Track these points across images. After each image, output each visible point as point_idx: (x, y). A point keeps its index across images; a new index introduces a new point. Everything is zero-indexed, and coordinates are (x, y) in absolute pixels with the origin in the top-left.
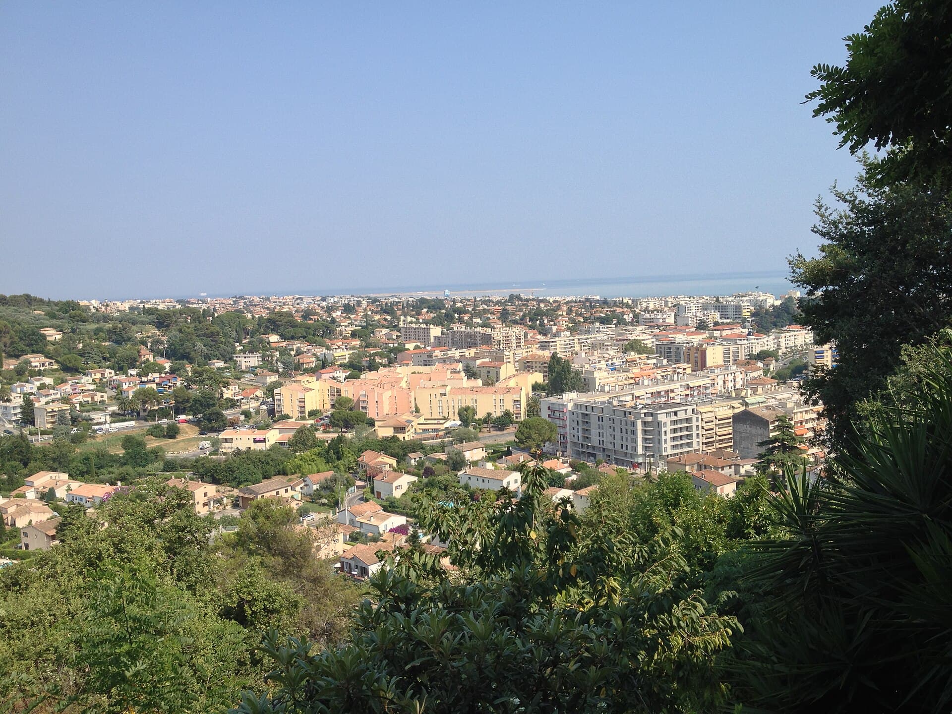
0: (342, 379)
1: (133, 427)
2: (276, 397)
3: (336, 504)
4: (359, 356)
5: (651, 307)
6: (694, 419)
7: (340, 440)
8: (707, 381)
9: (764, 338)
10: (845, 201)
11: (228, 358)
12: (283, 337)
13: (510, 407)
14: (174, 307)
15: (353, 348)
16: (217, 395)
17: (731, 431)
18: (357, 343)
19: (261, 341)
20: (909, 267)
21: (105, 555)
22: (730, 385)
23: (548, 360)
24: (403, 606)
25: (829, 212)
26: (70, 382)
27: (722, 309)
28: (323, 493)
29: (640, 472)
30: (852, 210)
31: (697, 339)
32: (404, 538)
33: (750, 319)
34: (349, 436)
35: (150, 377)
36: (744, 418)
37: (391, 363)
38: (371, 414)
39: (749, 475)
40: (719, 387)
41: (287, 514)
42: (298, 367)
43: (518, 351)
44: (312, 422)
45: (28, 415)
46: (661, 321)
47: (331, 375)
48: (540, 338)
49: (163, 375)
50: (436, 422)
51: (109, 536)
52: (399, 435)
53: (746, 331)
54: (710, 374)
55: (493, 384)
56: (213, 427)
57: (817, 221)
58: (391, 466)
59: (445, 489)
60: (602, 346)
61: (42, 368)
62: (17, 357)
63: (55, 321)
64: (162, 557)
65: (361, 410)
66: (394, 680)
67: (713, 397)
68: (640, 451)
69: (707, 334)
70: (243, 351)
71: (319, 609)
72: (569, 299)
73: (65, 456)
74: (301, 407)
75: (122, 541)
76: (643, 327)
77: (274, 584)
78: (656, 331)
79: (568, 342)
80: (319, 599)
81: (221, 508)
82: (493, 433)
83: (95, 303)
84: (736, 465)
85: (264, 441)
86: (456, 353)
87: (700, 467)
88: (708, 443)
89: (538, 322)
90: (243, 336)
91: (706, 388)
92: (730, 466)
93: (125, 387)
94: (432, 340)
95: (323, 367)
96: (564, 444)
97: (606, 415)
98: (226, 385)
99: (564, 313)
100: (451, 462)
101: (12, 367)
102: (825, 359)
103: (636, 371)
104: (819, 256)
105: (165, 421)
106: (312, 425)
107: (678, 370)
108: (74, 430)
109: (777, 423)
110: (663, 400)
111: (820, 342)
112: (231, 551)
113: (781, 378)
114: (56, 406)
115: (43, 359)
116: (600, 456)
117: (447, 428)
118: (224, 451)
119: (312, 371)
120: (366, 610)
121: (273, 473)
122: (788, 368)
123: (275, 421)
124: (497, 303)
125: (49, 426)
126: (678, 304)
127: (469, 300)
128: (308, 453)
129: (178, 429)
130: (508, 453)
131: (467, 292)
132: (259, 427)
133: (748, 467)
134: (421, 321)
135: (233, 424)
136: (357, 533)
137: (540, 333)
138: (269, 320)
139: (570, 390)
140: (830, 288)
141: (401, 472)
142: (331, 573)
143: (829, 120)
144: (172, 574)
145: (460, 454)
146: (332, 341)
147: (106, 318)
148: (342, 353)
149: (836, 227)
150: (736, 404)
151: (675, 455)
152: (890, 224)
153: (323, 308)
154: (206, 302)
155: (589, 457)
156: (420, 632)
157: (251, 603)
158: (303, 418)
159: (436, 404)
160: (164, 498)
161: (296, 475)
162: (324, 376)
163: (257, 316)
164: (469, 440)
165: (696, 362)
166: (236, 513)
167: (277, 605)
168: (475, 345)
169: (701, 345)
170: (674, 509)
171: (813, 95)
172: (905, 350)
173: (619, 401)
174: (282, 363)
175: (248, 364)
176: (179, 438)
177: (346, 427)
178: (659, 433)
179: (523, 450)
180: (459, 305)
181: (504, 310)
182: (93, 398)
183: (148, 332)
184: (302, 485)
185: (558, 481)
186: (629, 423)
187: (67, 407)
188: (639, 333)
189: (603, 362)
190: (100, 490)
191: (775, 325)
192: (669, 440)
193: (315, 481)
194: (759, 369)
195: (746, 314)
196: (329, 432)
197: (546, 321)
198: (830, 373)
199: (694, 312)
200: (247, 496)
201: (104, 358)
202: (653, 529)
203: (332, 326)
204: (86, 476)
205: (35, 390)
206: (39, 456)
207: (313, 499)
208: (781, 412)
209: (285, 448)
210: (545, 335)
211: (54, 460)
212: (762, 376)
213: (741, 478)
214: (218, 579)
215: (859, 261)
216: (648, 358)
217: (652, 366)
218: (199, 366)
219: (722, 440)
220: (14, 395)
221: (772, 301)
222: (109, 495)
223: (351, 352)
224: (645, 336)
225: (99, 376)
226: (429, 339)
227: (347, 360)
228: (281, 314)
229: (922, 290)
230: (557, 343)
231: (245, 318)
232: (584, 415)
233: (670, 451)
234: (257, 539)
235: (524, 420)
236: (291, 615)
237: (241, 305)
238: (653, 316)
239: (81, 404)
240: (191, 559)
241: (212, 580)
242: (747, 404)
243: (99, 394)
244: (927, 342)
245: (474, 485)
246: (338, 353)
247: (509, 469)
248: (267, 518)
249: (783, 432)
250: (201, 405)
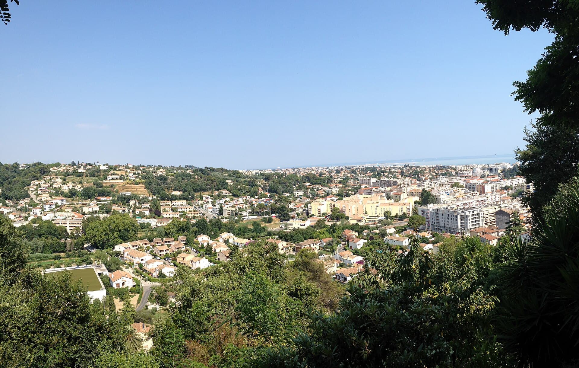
0: (335, 200)
1: (256, 218)
2: (309, 208)
3: (333, 251)
4: (342, 191)
5: (463, 169)
6: (480, 214)
7: (334, 225)
8: (485, 198)
9: (507, 181)
10: (535, 127)
11: (291, 192)
12: (311, 183)
13: (405, 211)
14: (271, 172)
15: (340, 188)
16: (287, 207)
17: (495, 218)
18: (341, 185)
19: (303, 185)
20: (560, 153)
21: (246, 267)
22: (494, 200)
23: (421, 191)
24: (360, 300)
25: (529, 132)
26: (235, 200)
27: (490, 169)
28: (328, 246)
29: (460, 236)
30: (538, 131)
31: (481, 181)
32: (362, 266)
33: (501, 173)
34: (338, 223)
35: (262, 199)
36: (500, 213)
37: (355, 193)
38: (347, 214)
39: (502, 236)
40: (490, 201)
41: (314, 255)
42: (317, 195)
43: (408, 188)
44: (323, 218)
45: (221, 212)
46: (467, 174)
47: (331, 199)
48: (418, 182)
49: (267, 199)
50: (374, 217)
51: (248, 260)
52: (359, 223)
53: (500, 178)
54: (486, 196)
55: (398, 201)
56: (285, 219)
57: (525, 135)
58: (356, 236)
59: (379, 245)
60: (443, 185)
61: (226, 195)
62: (218, 190)
63: (231, 178)
64: (267, 270)
65: (343, 213)
66: (356, 331)
67: (488, 205)
68: (459, 227)
69: (485, 180)
70: (296, 189)
71: (327, 295)
72: (430, 166)
73: (232, 227)
74: (319, 212)
75: (252, 262)
76: (460, 177)
77: (309, 284)
78: (465, 179)
79: (429, 184)
80: (327, 290)
81: (288, 251)
82: (399, 222)
83: (244, 171)
84: (497, 232)
85: (304, 225)
86: (382, 189)
87: (483, 233)
88: (486, 223)
89: (417, 176)
90: (297, 183)
91: (485, 201)
92: (495, 232)
93: (254, 203)
94: (372, 184)
95: (328, 195)
96: (428, 225)
97: (445, 213)
98: (290, 202)
99: (428, 172)
100: (381, 234)
101: (216, 194)
102: (530, 189)
103: (457, 195)
104: (526, 149)
105: (267, 216)
106: (323, 219)
107: (474, 194)
108: (236, 218)
109: (513, 215)
110: (468, 206)
111: (528, 182)
112: (292, 269)
113: (514, 196)
114: (230, 209)
115: (227, 191)
116: (444, 230)
117: (379, 220)
118: (289, 228)
119: (323, 197)
120: (345, 301)
121: (308, 238)
122: (516, 193)
123: (308, 217)
124: (399, 168)
125: (228, 216)
126: (473, 168)
127: (387, 167)
128: (322, 230)
129: (272, 219)
130: (405, 230)
131: (386, 164)
132: (303, 219)
133: (502, 233)
134: (367, 176)
135: (293, 218)
136: (342, 263)
137: (418, 180)
138: (306, 177)
139: (430, 203)
140: (531, 161)
141: (360, 238)
142: (332, 280)
143: (521, 102)
144: (270, 276)
145: (384, 230)
146: (331, 185)
147: (248, 177)
148: (335, 190)
149: (532, 138)
150: (496, 207)
151: (473, 228)
152: (553, 137)
153: (327, 172)
154: (282, 170)
155: (439, 230)
156: (366, 311)
157: (301, 290)
158: (320, 216)
159: (374, 210)
160: (267, 247)
161: (317, 239)
162: (328, 199)
163: (302, 176)
164: (388, 224)
165: (481, 191)
166: (294, 253)
167: (310, 292)
168: (390, 186)
169: (483, 184)
170: (472, 251)
171: (514, 93)
172: (560, 186)
173: (451, 207)
174: (311, 194)
175: (298, 194)
176: (273, 223)
177: (337, 220)
178: (467, 220)
179: (411, 228)
180: (383, 169)
181: (402, 171)
182: (243, 206)
183: (262, 182)
184: (320, 243)
185: (425, 241)
186: (455, 216)
187: (234, 209)
188: (458, 180)
189: (444, 192)
190: (245, 241)
191: (511, 176)
192: (471, 223)
193: (325, 243)
194: (505, 193)
195: (500, 171)
196: (330, 222)
197: (420, 175)
198: (532, 195)
199: (479, 172)
200: (298, 247)
201: (247, 192)
202: (464, 260)
203: (331, 179)
204: (239, 235)
205: (223, 203)
206: (224, 227)
207: (324, 249)
208: (514, 210)
209: (313, 228)
210: (420, 181)
211: (229, 228)
212: (506, 196)
213: (499, 237)
214: (288, 280)
215: (541, 151)
216: (462, 190)
217: (464, 193)
218: (280, 195)
219: (492, 222)
220: (217, 204)
221: (509, 166)
222: (248, 244)
223: (339, 189)
224: (460, 181)
225: (245, 198)
226: (370, 184)
227: (337, 192)
228: (311, 174)
229: (566, 161)
230: (425, 184)
231: (297, 176)
232: (437, 213)
233: (471, 227)
234: (302, 265)
235: (412, 216)
236: (316, 296)
237: (296, 171)
238: (463, 172)
239: (238, 208)
240: (277, 271)
241: (285, 280)
242: (501, 207)
243: (245, 205)
244: (568, 182)
245: (391, 243)
246: (333, 190)
247: (406, 236)
248: (306, 256)
249: (515, 218)
250: (281, 210)
